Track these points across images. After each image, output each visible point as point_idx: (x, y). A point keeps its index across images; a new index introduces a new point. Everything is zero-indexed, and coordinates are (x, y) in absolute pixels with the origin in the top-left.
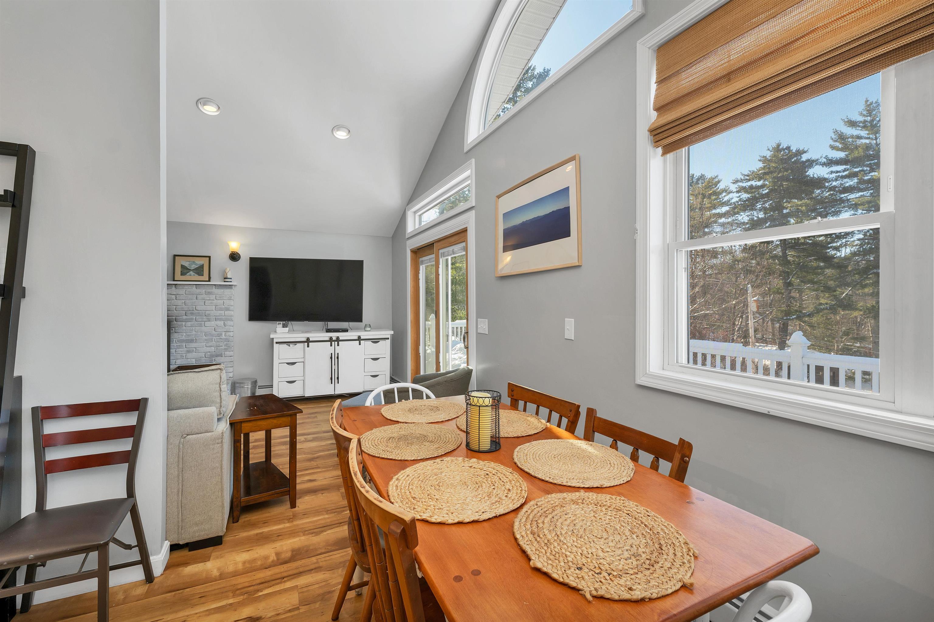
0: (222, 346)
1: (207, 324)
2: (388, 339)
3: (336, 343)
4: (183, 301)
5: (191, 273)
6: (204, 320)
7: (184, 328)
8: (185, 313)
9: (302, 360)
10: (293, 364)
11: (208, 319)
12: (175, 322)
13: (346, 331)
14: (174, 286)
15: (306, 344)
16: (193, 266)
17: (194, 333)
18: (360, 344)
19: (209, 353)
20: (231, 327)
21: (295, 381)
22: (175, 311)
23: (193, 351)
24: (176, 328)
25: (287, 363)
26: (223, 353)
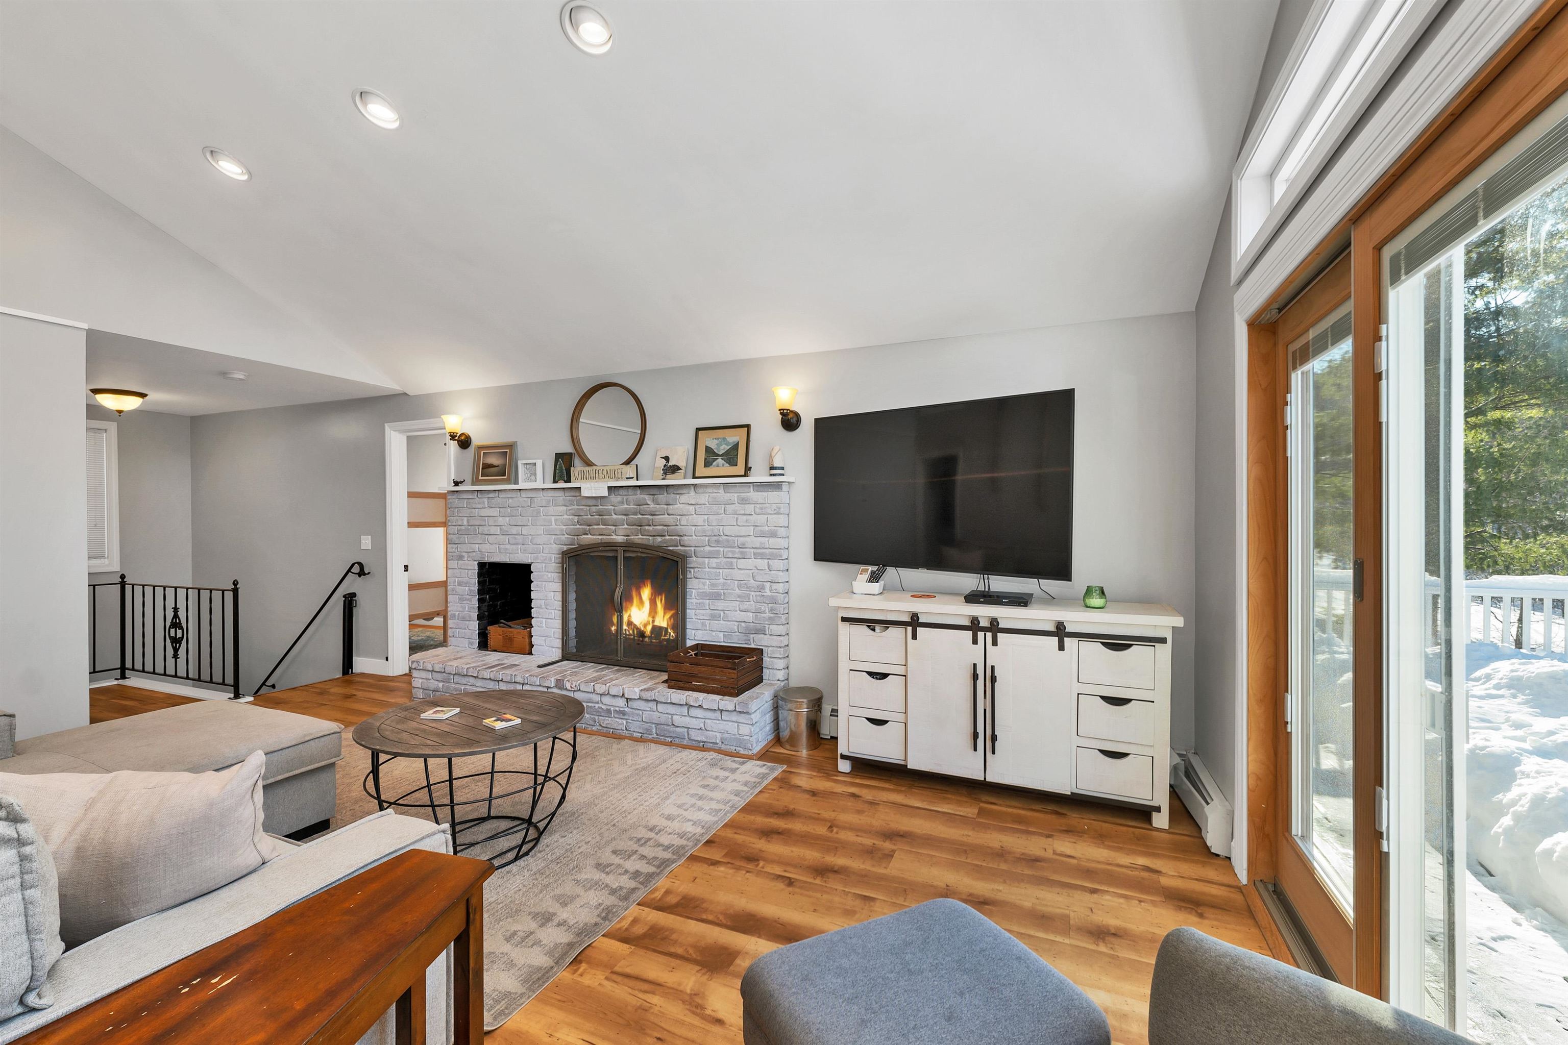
0: (764, 612)
1: (742, 563)
2: (1163, 641)
3: (989, 635)
4: (706, 517)
5: (720, 461)
6: (736, 556)
7: (707, 570)
8: (709, 540)
9: (900, 670)
10: (884, 676)
11: (742, 553)
12: (695, 558)
13: (1021, 601)
14: (692, 488)
15: (910, 629)
16: (722, 447)
17: (722, 581)
18: (1061, 647)
19: (743, 624)
20: (781, 573)
21: (886, 722)
22: (694, 537)
23: (720, 617)
24: (696, 570)
25: (867, 672)
26: (767, 626)
